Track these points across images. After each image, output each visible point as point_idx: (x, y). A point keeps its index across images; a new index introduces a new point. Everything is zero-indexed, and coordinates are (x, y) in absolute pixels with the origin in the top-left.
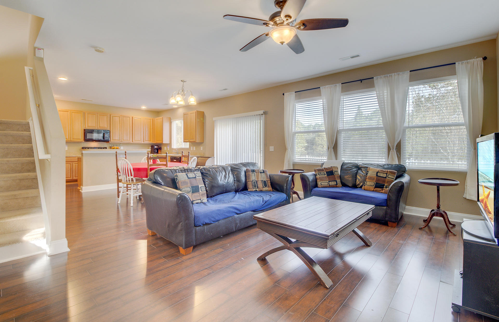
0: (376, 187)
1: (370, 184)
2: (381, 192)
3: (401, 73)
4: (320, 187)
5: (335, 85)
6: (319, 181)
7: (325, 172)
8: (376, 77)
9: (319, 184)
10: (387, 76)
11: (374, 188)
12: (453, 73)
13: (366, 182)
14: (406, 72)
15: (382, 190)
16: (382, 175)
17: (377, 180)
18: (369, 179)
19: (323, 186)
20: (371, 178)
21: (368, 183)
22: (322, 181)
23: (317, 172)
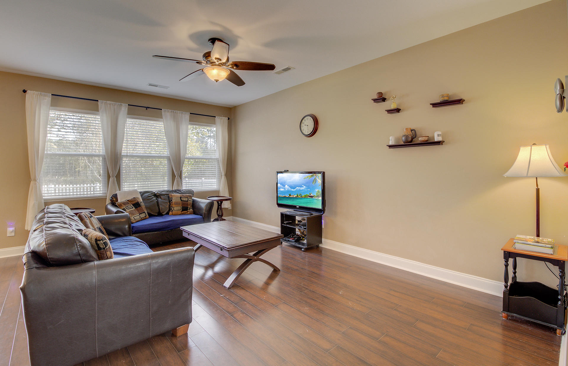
0: (183, 211)
1: (177, 209)
2: (187, 213)
3: (184, 113)
4: (135, 222)
5: (120, 104)
6: (131, 216)
7: (132, 205)
8: (164, 109)
9: (132, 219)
10: (173, 112)
11: (181, 212)
12: (214, 123)
13: (173, 207)
14: (188, 113)
15: (188, 212)
16: (184, 199)
17: (183, 204)
18: (176, 205)
19: (137, 220)
20: (177, 204)
21: (175, 209)
22: (134, 215)
23: (124, 206)
